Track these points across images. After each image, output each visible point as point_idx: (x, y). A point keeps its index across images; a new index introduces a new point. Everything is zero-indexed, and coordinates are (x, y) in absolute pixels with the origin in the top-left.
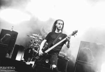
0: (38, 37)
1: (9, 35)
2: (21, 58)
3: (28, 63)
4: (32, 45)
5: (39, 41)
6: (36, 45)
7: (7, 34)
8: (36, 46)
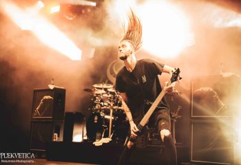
0: (106, 89)
1: (50, 97)
2: (83, 136)
3: (98, 143)
4: (97, 107)
5: (110, 96)
6: (105, 104)
7: (46, 97)
8: (105, 107)
